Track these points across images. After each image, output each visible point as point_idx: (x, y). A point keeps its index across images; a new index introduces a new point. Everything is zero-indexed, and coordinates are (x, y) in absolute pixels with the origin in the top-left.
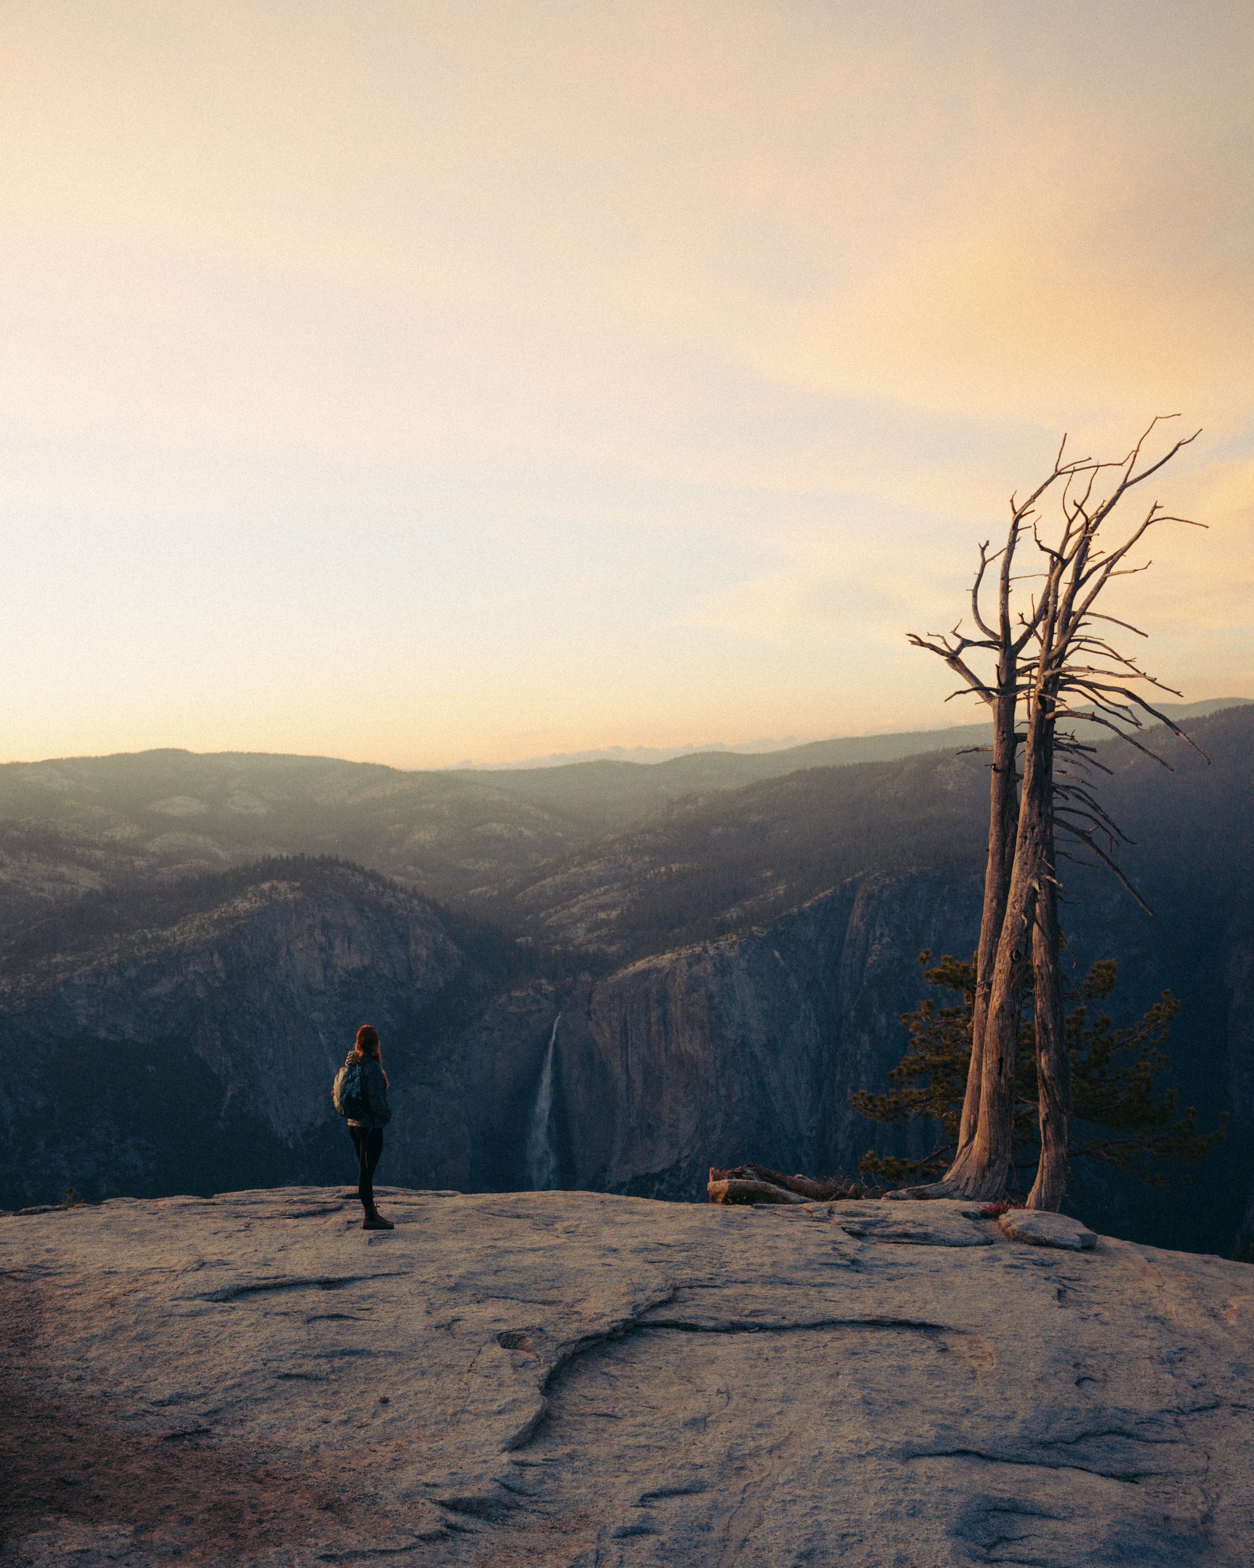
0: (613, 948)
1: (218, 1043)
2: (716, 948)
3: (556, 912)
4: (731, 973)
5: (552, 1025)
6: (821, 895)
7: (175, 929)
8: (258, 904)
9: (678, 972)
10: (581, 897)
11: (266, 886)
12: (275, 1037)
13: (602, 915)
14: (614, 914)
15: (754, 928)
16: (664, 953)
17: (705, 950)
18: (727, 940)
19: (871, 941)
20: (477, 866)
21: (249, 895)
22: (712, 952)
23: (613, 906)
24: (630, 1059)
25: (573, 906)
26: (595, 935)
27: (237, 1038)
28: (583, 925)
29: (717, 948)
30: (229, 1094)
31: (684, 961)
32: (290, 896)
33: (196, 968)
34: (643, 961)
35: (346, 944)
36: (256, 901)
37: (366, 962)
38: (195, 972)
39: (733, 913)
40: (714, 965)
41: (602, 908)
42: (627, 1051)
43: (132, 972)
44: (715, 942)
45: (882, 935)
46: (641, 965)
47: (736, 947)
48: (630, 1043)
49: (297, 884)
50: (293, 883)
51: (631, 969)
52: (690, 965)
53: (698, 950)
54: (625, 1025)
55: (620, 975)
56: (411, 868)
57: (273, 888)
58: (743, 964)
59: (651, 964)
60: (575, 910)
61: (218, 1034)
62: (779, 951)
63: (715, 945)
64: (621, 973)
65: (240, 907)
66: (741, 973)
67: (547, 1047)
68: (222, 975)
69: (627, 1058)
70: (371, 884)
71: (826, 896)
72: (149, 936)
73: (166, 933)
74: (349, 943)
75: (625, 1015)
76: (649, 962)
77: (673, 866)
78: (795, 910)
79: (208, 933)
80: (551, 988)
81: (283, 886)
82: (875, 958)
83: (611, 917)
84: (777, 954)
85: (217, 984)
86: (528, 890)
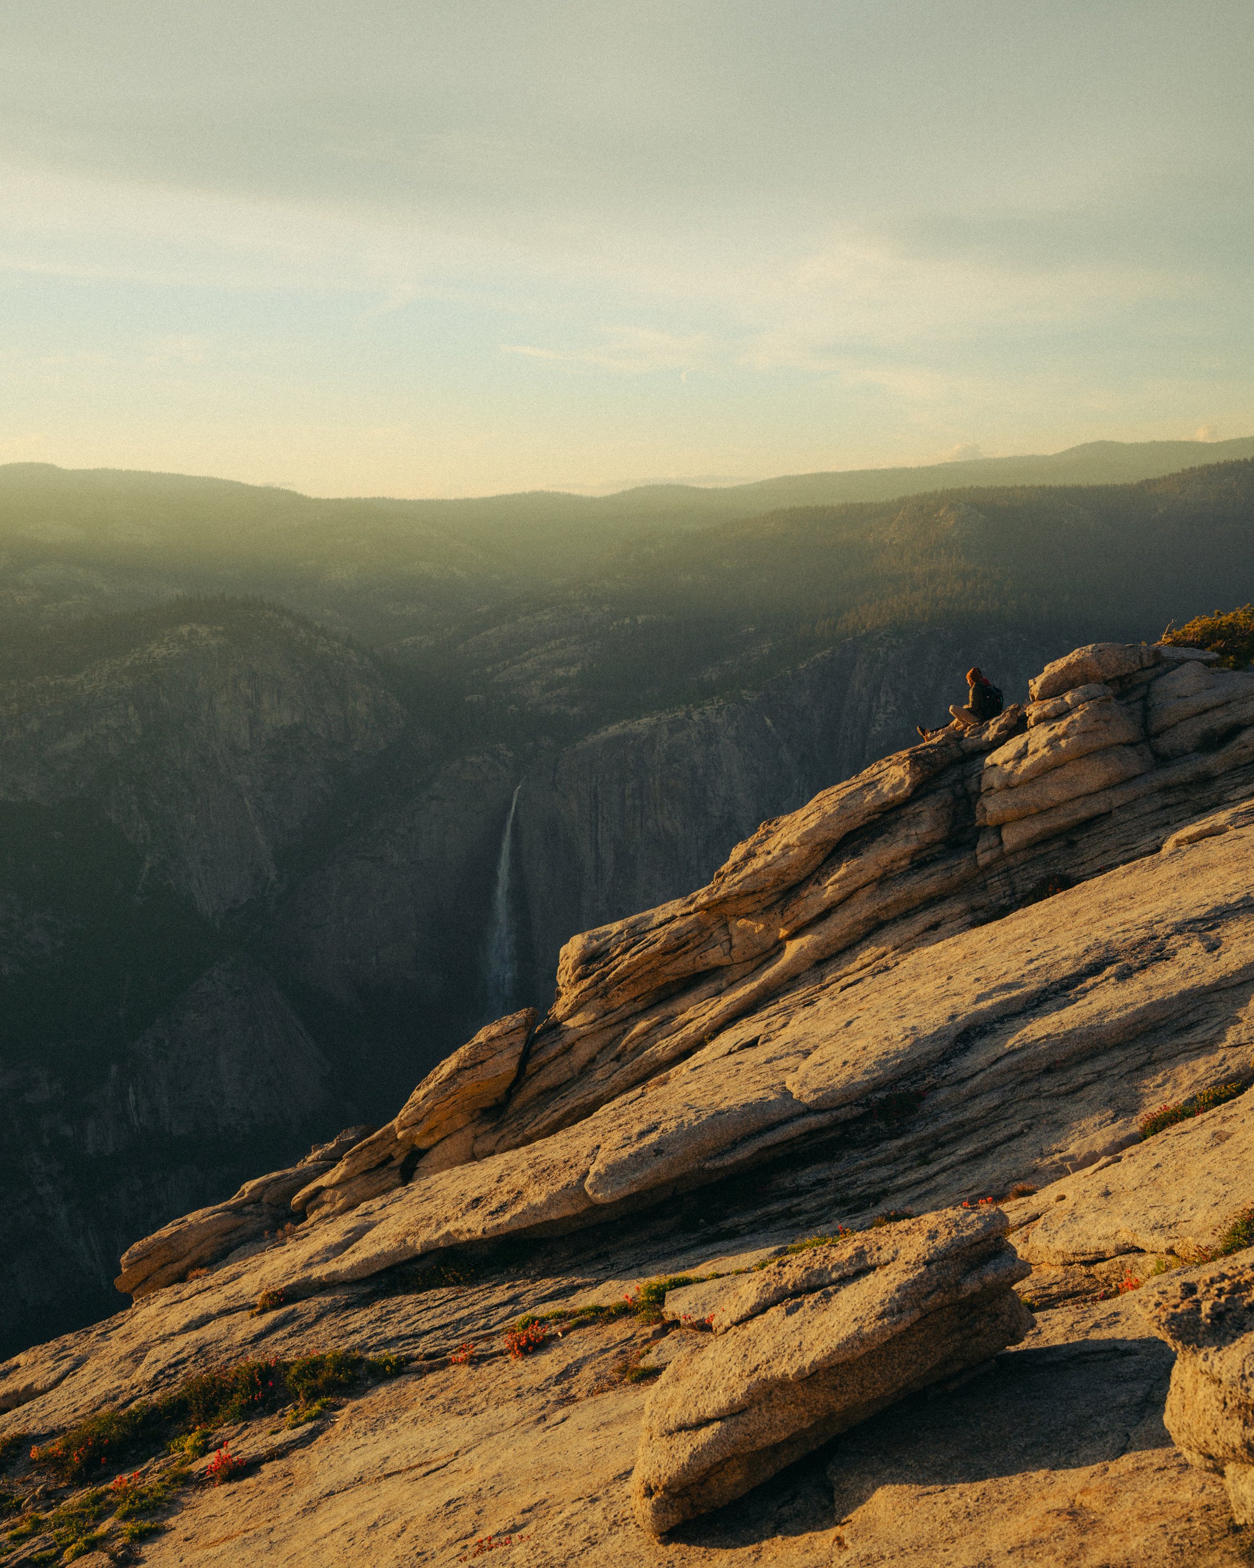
0: (575, 710)
1: (134, 807)
2: (700, 713)
3: (505, 668)
4: (718, 742)
5: (512, 796)
6: (818, 656)
7: (82, 676)
8: (177, 651)
9: (658, 740)
10: (533, 650)
11: (184, 630)
12: (199, 802)
13: (560, 672)
14: (573, 671)
15: (744, 692)
16: (640, 718)
17: (689, 716)
18: (713, 704)
19: (874, 711)
20: (404, 612)
21: (166, 640)
22: (696, 717)
23: (571, 663)
24: (600, 835)
25: (525, 660)
26: (554, 694)
27: (156, 802)
28: (539, 683)
29: (702, 713)
30: (148, 866)
31: (665, 728)
32: (213, 642)
33: (108, 722)
34: (617, 726)
35: (276, 698)
36: (174, 646)
37: (297, 719)
38: (107, 727)
39: (712, 674)
40: (699, 732)
41: (559, 663)
42: (597, 827)
43: (34, 725)
44: (699, 706)
45: (887, 702)
46: (613, 730)
47: (724, 713)
48: (600, 818)
49: (220, 628)
50: (214, 628)
51: (603, 734)
52: (671, 732)
53: (680, 714)
54: (596, 796)
55: (590, 740)
56: (328, 612)
57: (192, 632)
58: (733, 733)
59: (626, 730)
60: (528, 665)
61: (134, 798)
62: (771, 718)
63: (700, 710)
64: (591, 739)
65: (155, 654)
66: (728, 742)
67: (504, 821)
68: (139, 731)
69: (596, 835)
70: (302, 631)
71: (823, 657)
72: (52, 683)
73: (71, 681)
74: (279, 697)
75: (596, 788)
76: (623, 727)
77: (638, 617)
78: (789, 672)
79: (122, 682)
80: (510, 754)
81: (203, 631)
82: (879, 729)
83: (570, 674)
84: (768, 722)
85: (132, 741)
86: (470, 641)
